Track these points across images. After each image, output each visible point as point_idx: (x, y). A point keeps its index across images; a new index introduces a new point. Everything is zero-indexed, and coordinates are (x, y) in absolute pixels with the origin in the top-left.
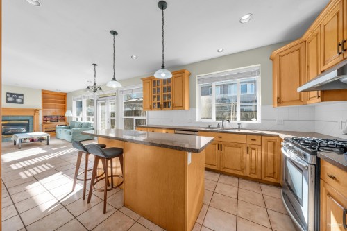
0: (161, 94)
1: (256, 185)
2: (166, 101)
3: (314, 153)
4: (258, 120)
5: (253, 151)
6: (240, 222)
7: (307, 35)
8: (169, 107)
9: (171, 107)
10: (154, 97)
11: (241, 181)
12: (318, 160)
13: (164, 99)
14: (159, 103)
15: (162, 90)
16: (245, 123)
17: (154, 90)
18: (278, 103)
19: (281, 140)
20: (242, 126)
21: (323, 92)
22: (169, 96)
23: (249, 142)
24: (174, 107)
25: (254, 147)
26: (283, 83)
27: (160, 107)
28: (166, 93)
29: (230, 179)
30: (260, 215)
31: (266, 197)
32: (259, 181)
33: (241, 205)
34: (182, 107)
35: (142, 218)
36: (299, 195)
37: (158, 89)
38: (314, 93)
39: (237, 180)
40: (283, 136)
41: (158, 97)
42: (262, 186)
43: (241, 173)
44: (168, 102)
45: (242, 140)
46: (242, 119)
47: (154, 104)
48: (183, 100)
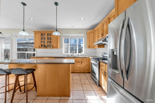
0: (46, 40)
1: (84, 74)
2: (49, 44)
3: (99, 61)
4: (83, 53)
5: (83, 63)
6: (83, 85)
7: (95, 29)
8: (50, 47)
9: (51, 47)
10: (42, 42)
11: (80, 74)
12: (99, 62)
13: (48, 43)
14: (44, 45)
15: (46, 39)
16: (80, 54)
17: (42, 38)
18: (89, 47)
19: (90, 58)
20: (79, 55)
21: (99, 45)
22: (50, 42)
23: (82, 60)
24: (53, 47)
25: (83, 62)
26: (90, 42)
27: (45, 47)
28: (49, 40)
29: (77, 74)
30: (87, 82)
31: (87, 76)
32: (84, 73)
33: (82, 81)
34: (57, 47)
35: (49, 97)
36: (95, 73)
37: (44, 38)
38: (97, 45)
39: (78, 74)
40: (90, 57)
41: (44, 42)
42: (86, 74)
43: (80, 71)
44: (50, 45)
45: (80, 60)
46: (79, 53)
47: (42, 45)
48: (57, 44)
